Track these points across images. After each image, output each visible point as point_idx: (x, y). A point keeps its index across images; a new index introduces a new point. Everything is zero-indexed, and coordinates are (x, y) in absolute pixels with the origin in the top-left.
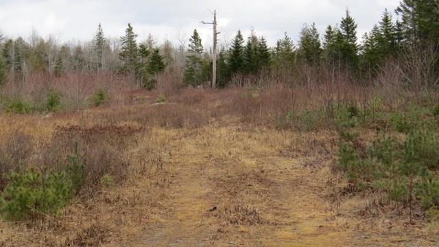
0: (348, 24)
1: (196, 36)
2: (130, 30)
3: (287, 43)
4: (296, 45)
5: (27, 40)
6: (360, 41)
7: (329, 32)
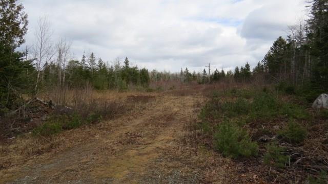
0: (247, 66)
1: (204, 70)
2: (187, 69)
3: (230, 72)
4: (233, 72)
5: (163, 73)
6: (251, 70)
7: (242, 68)
